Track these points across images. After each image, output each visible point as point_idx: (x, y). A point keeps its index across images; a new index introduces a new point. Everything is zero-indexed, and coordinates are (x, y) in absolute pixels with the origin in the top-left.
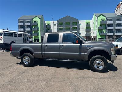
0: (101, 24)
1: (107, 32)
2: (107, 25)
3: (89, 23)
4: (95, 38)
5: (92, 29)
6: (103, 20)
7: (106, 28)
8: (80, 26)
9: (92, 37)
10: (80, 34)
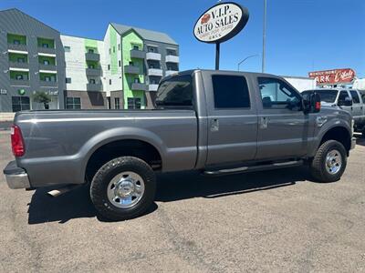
0: (132, 58)
1: (147, 83)
2: (146, 63)
3: (96, 49)
4: (117, 97)
5: (104, 68)
6: (136, 47)
7: (145, 72)
8: (66, 53)
9: (108, 95)
10: (68, 81)
